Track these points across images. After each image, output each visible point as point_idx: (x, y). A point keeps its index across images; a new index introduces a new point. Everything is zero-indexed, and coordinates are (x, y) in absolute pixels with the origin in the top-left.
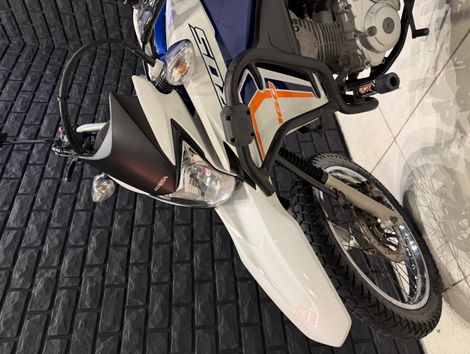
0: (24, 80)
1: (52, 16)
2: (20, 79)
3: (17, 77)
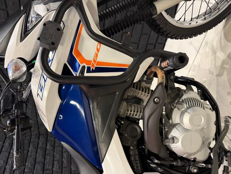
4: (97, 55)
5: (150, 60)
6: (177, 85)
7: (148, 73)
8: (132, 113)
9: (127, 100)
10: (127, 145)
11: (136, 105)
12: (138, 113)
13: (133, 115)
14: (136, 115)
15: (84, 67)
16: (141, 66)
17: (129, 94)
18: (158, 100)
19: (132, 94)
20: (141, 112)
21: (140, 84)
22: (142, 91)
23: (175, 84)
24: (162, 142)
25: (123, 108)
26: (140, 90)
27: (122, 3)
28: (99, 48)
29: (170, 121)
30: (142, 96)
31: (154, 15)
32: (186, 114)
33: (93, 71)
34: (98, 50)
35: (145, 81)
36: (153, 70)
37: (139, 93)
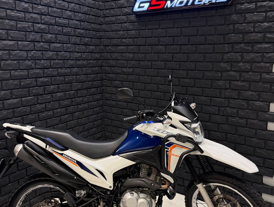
0: (81, 29)
3: (82, 26)
4: (174, 155)
5: (172, 181)
6: (157, 197)
7: (165, 180)
8: (143, 171)
9: (150, 168)
10: (127, 169)
11: (147, 173)
12: (143, 175)
13: (141, 171)
14: (141, 173)
15: (168, 149)
16: (169, 176)
17: (153, 169)
18: (153, 185)
19: (153, 171)
20: (144, 176)
21: (158, 176)
22: (155, 177)
23: (158, 196)
24: (130, 188)
25: (146, 166)
26: (156, 175)
27: (204, 164)
28: (177, 156)
29: (139, 193)
30: (152, 177)
31: (196, 183)
32: (146, 200)
33: (166, 153)
34: (176, 156)
35: (160, 178)
36: (167, 183)
37: (154, 175)
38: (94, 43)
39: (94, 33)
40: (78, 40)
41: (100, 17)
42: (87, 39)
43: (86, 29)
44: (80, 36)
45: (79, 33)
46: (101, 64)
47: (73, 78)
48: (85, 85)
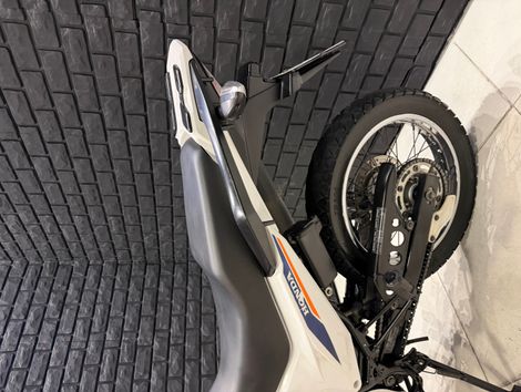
0: (26, 318)
1: (58, 244)
2: (22, 317)
3: (18, 316)
38: (63, 284)
39: (41, 283)
40: (48, 327)
41: (11, 267)
42: (51, 304)
43: (27, 306)
44: (41, 321)
45: (32, 325)
46: (111, 267)
47: (128, 342)
48: (147, 309)
